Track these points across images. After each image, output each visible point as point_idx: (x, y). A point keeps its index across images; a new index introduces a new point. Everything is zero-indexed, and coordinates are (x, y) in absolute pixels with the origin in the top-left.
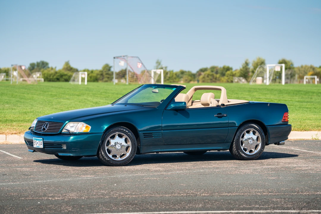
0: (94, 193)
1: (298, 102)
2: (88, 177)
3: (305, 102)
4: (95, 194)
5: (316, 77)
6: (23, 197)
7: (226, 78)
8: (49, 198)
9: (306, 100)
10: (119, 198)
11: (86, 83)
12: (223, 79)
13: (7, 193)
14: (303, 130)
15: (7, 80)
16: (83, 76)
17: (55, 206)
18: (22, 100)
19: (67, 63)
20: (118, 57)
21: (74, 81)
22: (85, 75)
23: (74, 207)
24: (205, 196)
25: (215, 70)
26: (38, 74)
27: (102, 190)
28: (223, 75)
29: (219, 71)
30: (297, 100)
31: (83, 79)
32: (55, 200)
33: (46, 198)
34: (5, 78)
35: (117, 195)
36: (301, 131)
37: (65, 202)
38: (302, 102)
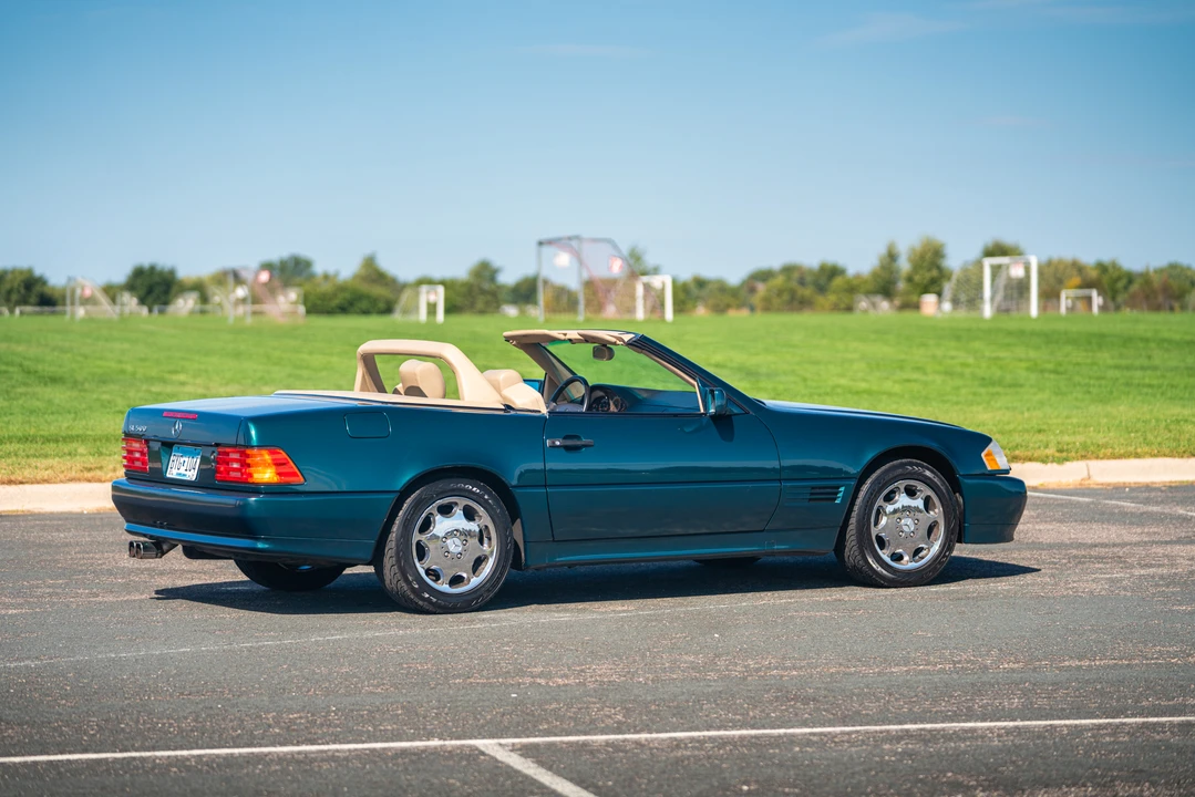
0: (667, 665)
1: (1117, 367)
2: (620, 612)
3: (1136, 369)
4: (670, 668)
5: (1094, 293)
6: (459, 676)
7: (832, 298)
8: (538, 680)
9: (1138, 363)
10: (749, 678)
11: (440, 316)
12: (820, 299)
13: (401, 664)
14: (1186, 455)
15: (203, 312)
16: (432, 298)
17: (569, 706)
18: (305, 373)
19: (370, 262)
20: (550, 242)
21: (405, 312)
22: (438, 296)
23: (628, 710)
24: (1013, 670)
25: (796, 275)
26: (293, 295)
27: (686, 654)
28: (821, 290)
29: (809, 279)
30: (1110, 362)
31: (432, 309)
32: (559, 686)
33: (528, 680)
34: (198, 307)
35: (739, 668)
36: (1182, 457)
37: (592, 692)
38: (1128, 368)
